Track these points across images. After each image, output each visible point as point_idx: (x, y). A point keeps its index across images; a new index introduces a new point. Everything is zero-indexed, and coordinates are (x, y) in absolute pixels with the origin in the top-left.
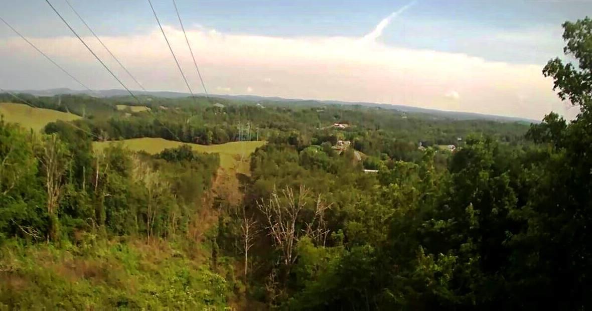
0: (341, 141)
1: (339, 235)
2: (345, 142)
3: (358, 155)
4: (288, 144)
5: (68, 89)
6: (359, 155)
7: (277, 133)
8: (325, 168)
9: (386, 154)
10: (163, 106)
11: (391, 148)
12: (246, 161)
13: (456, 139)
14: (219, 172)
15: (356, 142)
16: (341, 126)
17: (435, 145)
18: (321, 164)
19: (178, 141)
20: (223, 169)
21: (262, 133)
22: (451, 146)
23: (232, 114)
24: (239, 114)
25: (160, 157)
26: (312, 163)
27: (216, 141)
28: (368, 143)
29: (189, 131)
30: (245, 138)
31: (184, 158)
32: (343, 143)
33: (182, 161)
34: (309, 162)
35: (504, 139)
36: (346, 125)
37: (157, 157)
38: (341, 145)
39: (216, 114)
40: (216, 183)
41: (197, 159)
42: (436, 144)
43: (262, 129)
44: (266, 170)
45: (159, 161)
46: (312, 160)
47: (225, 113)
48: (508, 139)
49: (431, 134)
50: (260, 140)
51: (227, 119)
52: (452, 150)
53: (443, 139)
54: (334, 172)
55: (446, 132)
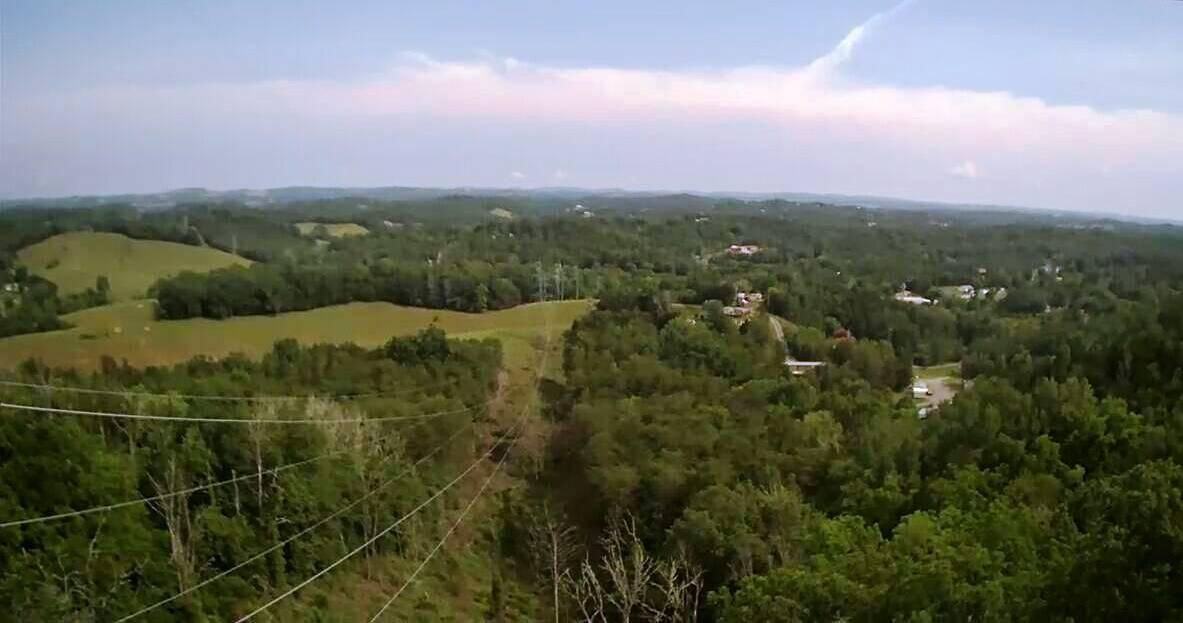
0: (742, 295)
1: (722, 597)
2: (752, 297)
3: (776, 325)
4: (637, 311)
5: (203, 190)
6: (779, 324)
7: (616, 278)
8: (709, 363)
9: (834, 319)
10: (390, 220)
11: (843, 306)
12: (555, 349)
13: (977, 272)
14: (503, 378)
15: (774, 297)
16: (744, 250)
17: (933, 289)
18: (703, 355)
19: (418, 306)
20: (509, 371)
21: (585, 281)
22: (966, 288)
23: (526, 237)
24: (541, 236)
25: (385, 353)
26: (684, 354)
27: (494, 303)
28: (797, 298)
29: (441, 286)
30: (552, 293)
31: (433, 353)
32: (746, 299)
33: (427, 361)
34: (679, 352)
35: (1073, 265)
36: (754, 249)
37: (378, 354)
38: (743, 305)
39: (494, 237)
40: (496, 403)
41: (457, 357)
42: (934, 284)
43: (587, 270)
44: (595, 375)
45: (382, 363)
46: (684, 346)
47: (511, 235)
48: (1080, 267)
49: (924, 263)
50: (581, 298)
51: (518, 248)
52: (967, 297)
53: (949, 274)
54: (728, 373)
55: (955, 256)
